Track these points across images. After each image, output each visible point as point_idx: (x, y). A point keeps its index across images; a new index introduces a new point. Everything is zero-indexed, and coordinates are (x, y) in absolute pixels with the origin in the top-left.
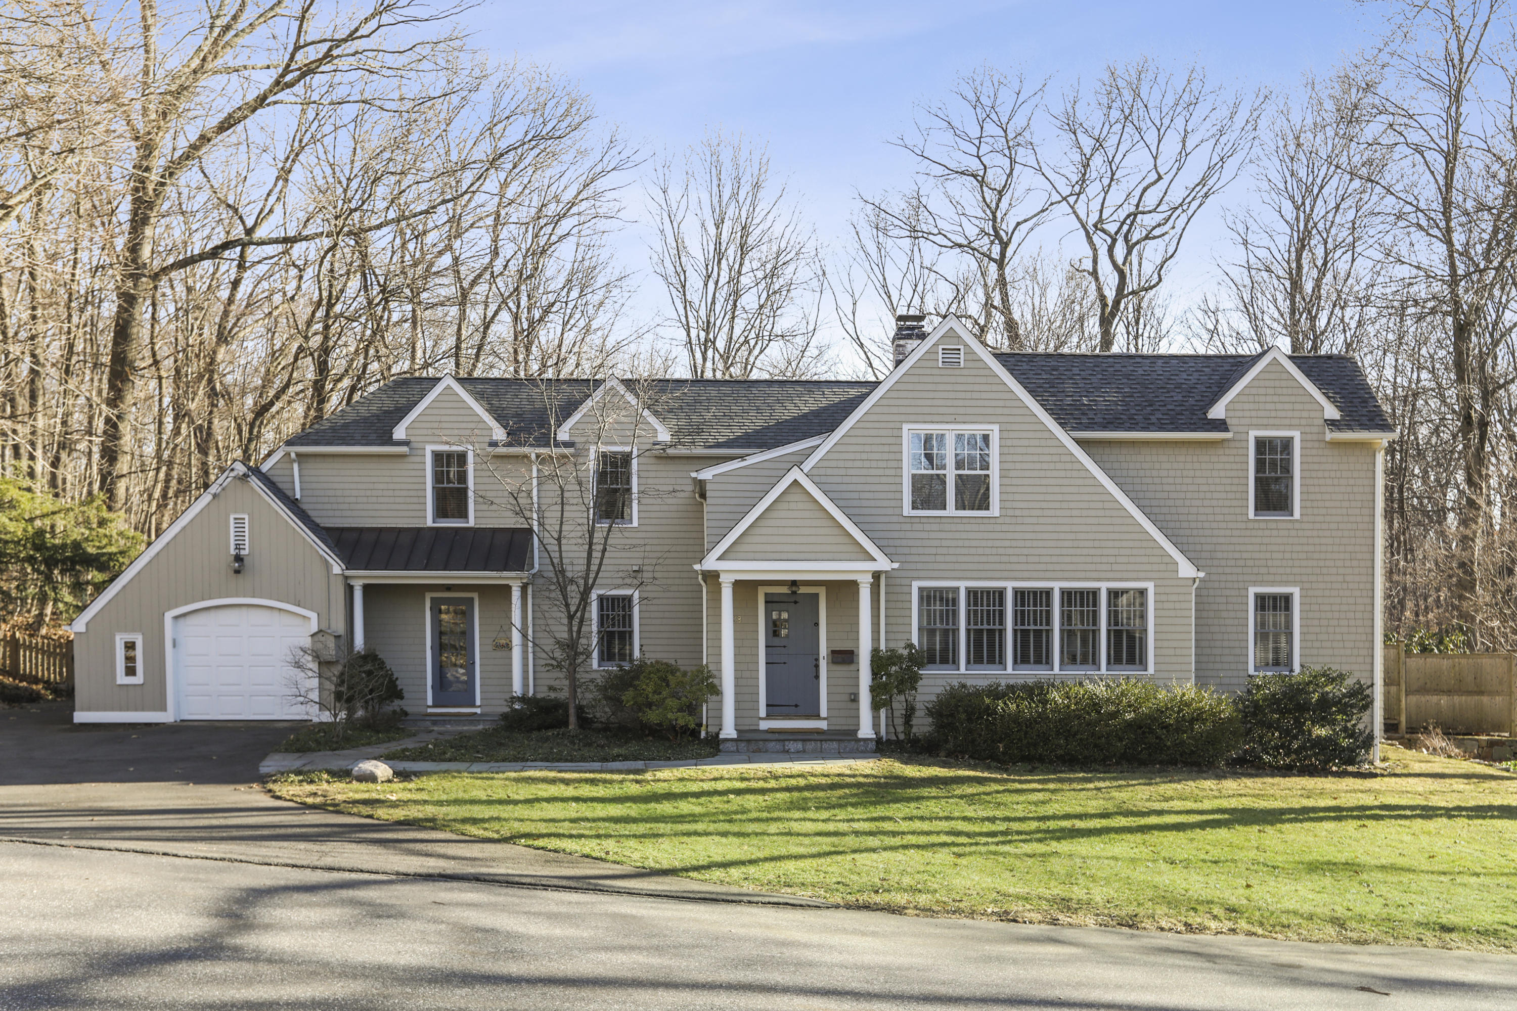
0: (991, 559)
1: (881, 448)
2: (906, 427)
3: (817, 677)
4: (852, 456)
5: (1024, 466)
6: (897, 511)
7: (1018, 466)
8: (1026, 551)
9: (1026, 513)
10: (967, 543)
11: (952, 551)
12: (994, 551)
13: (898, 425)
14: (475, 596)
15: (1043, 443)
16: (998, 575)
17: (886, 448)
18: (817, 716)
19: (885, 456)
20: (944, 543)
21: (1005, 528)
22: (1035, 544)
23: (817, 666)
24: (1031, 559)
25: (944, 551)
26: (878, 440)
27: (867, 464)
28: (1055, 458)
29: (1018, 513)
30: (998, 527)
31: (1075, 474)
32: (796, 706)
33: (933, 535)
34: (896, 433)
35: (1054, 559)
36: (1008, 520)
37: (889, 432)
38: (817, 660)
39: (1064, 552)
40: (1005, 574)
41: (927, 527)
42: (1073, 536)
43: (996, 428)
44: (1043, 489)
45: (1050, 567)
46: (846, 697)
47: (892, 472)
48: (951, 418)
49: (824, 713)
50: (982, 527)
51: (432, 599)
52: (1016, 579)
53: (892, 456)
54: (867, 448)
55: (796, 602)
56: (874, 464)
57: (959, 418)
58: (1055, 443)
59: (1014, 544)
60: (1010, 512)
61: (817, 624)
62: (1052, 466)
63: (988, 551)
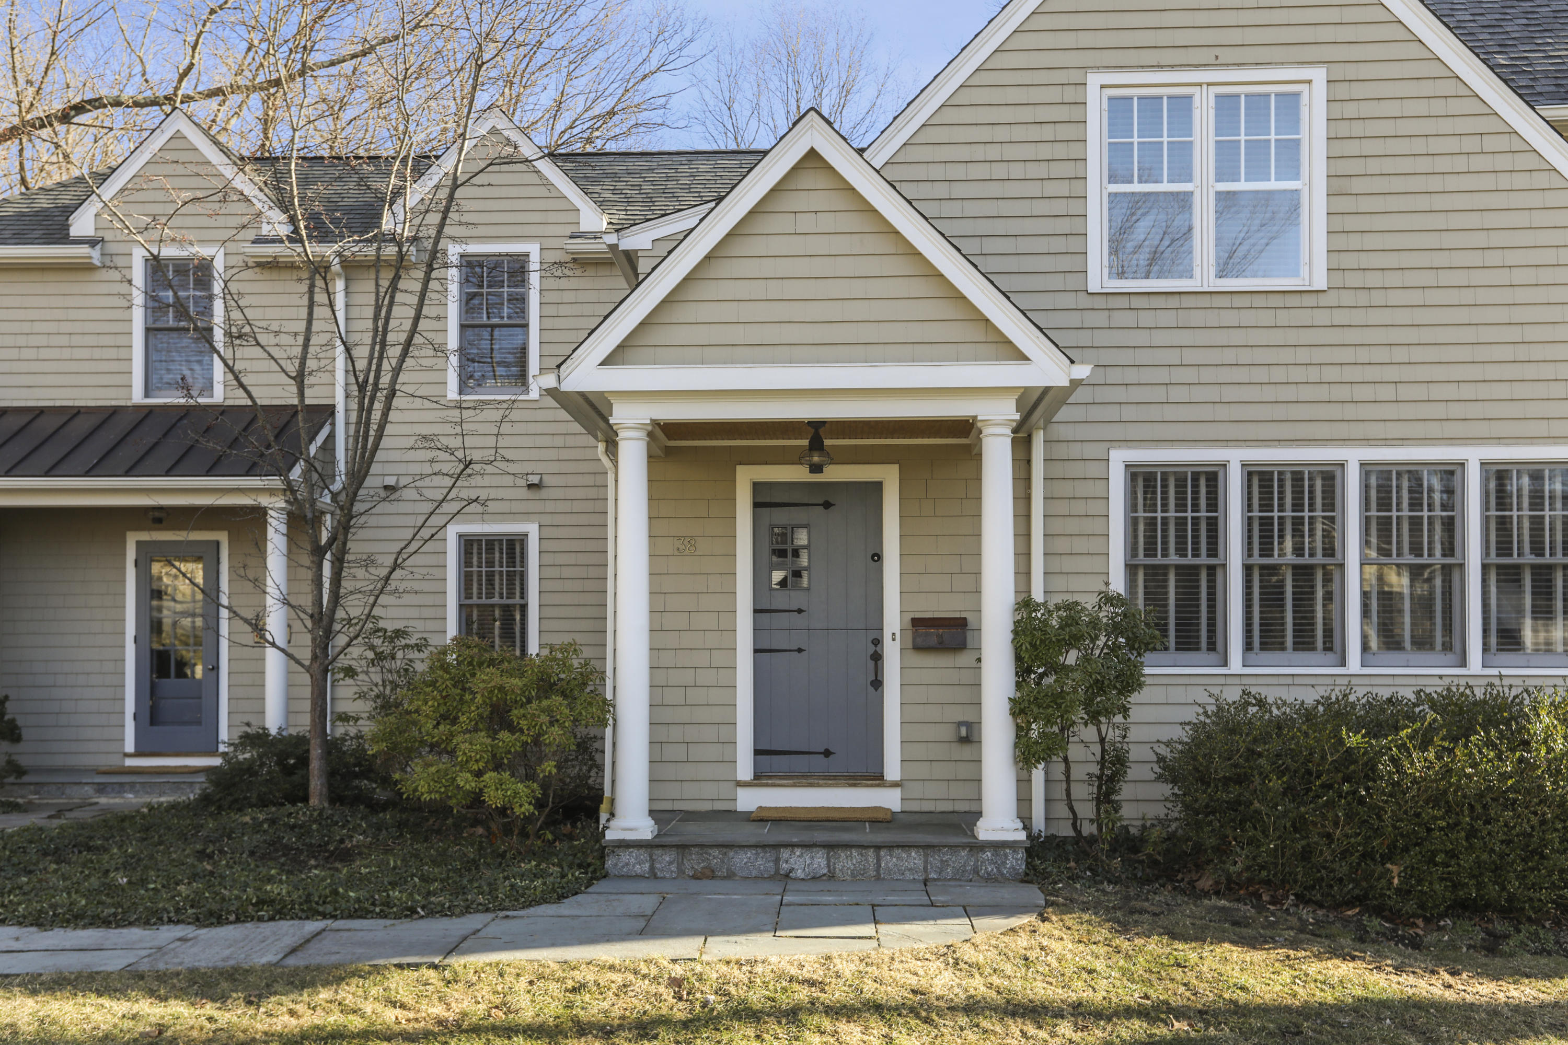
0: (1307, 393)
1: (1035, 133)
2: (1094, 80)
3: (877, 683)
4: (963, 153)
5: (1389, 166)
6: (1073, 282)
7: (1374, 166)
8: (1392, 373)
9: (1394, 279)
10: (1245, 356)
11: (1207, 375)
12: (1313, 374)
13: (1075, 76)
14: (223, 537)
15: (1438, 107)
16: (1323, 431)
17: (1047, 132)
18: (876, 778)
19: (1045, 151)
20: (1190, 356)
21: (1340, 317)
22: (1418, 354)
23: (877, 657)
24: (1405, 392)
25: (1189, 375)
26: (1026, 114)
27: (999, 171)
28: (1470, 144)
29: (1374, 279)
30: (1322, 317)
31: (1521, 181)
32: (827, 753)
33: (1160, 338)
34: (1070, 94)
35: (1467, 392)
36: (1347, 298)
37: (1053, 94)
38: (878, 642)
39: (1493, 372)
40: (1342, 430)
41: (1146, 319)
42: (1513, 334)
43: (1319, 75)
44: (1439, 221)
45: (1456, 410)
46: (947, 733)
47: (1062, 188)
48: (1206, 56)
49: (893, 769)
50: (1283, 317)
51: (138, 543)
52: (1367, 441)
53: (1061, 151)
54: (1001, 134)
55: (827, 505)
56: (1017, 171)
57: (1226, 55)
58: (1472, 106)
59: (1363, 355)
60: (1354, 280)
61: (877, 557)
62: (1460, 164)
63: (1297, 374)
